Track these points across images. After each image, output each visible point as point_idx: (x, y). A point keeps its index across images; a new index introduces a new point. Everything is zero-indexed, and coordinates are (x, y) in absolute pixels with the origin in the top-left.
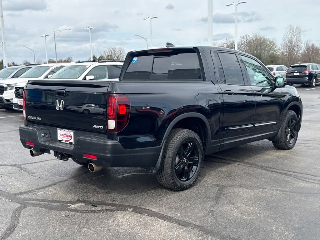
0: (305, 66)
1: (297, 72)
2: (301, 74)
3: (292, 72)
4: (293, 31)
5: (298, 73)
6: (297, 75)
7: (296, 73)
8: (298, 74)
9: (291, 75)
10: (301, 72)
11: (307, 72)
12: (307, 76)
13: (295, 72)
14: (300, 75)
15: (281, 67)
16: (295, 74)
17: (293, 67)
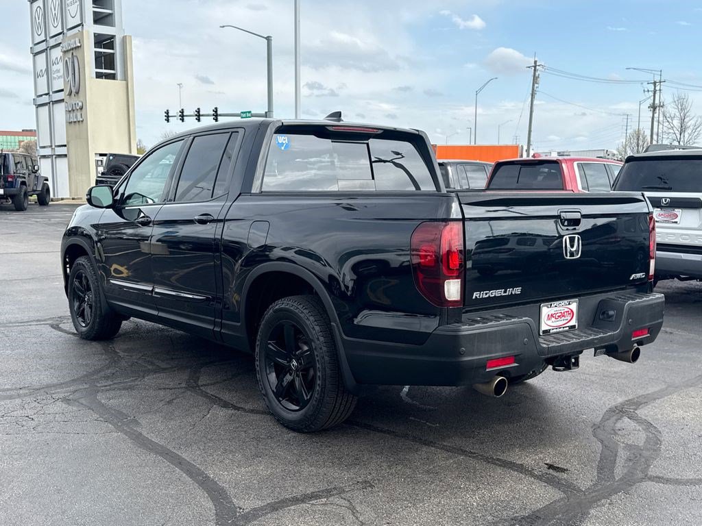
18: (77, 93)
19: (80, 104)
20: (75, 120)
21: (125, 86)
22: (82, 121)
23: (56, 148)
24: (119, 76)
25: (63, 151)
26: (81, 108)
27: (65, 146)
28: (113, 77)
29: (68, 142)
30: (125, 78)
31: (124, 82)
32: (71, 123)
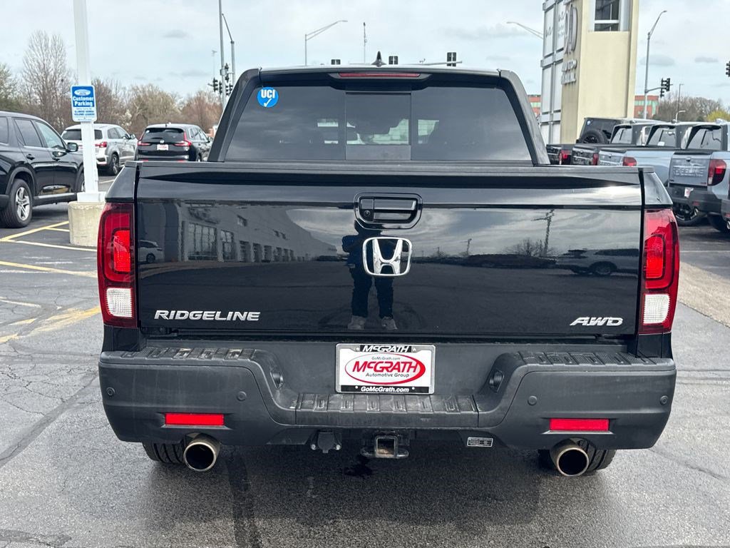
0: (180, 131)
1: (164, 144)
2: (173, 148)
3: (152, 143)
4: (46, 45)
5: (167, 146)
6: (164, 149)
7: (162, 144)
8: (166, 148)
9: (152, 148)
10: (173, 144)
11: (186, 144)
12: (185, 153)
13: (159, 143)
14: (171, 150)
15: (115, 128)
16: (160, 147)
17: (152, 130)
18: (573, 50)
19: (574, 63)
20: (569, 81)
21: (627, 37)
22: (575, 82)
23: (555, 114)
24: (622, 27)
25: (557, 117)
26: (575, 67)
27: (559, 111)
28: (615, 27)
29: (562, 107)
30: (629, 29)
31: (627, 32)
32: (566, 84)
